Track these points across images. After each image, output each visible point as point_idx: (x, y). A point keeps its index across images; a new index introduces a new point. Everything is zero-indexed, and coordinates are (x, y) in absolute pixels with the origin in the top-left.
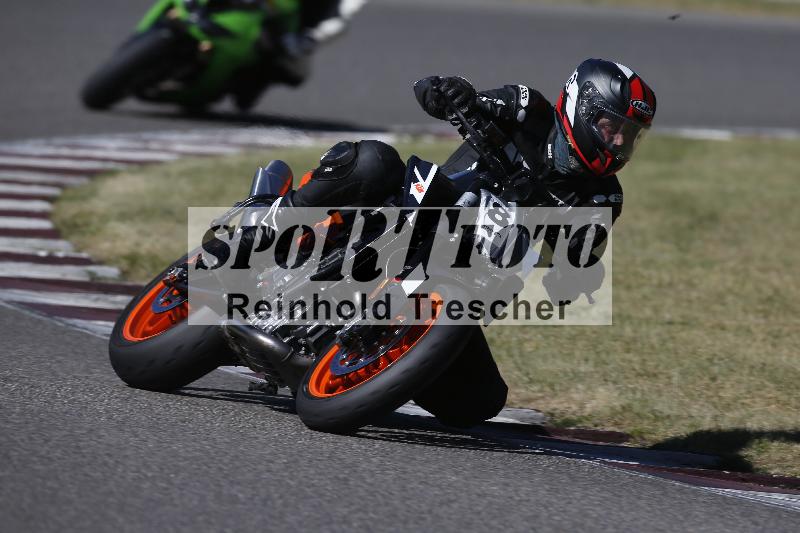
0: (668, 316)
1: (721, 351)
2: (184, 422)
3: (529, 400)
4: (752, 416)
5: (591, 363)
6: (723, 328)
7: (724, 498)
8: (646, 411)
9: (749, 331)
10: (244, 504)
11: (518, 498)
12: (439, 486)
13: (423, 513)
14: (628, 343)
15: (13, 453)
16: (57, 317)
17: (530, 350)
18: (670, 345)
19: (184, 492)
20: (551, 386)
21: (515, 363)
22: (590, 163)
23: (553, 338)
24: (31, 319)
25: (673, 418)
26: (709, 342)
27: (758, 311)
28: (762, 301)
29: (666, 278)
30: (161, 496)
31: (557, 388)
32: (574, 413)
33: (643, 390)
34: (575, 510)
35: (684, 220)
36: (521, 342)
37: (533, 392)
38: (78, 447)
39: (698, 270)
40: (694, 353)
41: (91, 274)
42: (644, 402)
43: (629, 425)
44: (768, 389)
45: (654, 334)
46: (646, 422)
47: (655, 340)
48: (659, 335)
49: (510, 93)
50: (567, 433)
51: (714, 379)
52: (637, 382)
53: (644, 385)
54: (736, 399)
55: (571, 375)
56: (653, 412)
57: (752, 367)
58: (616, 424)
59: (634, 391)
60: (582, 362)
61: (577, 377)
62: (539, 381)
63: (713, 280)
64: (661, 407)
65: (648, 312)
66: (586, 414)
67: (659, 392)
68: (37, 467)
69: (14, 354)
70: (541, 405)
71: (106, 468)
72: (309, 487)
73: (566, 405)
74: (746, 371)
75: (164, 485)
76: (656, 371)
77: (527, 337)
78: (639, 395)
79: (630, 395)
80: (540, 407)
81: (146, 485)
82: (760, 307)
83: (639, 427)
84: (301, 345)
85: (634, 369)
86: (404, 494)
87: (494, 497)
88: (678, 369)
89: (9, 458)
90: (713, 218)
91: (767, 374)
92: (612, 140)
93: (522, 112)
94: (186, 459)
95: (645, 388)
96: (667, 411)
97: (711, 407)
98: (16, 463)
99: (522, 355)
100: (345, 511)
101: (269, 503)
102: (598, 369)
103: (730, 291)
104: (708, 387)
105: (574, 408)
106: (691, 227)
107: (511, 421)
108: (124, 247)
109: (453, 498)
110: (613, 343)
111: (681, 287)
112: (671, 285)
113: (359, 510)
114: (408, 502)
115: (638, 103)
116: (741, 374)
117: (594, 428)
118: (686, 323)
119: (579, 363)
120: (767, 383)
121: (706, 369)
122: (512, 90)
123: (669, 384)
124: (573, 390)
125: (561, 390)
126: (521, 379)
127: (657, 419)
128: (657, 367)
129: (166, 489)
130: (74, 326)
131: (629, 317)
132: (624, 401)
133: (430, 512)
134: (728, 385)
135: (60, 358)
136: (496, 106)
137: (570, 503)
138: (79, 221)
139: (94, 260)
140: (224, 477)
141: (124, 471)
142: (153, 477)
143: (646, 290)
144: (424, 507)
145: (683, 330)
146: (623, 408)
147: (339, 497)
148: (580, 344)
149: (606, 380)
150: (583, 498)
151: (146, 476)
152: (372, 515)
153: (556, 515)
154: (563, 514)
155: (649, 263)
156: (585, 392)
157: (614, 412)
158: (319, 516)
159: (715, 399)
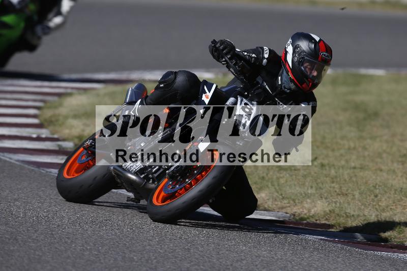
0: (353, 165)
1: (380, 182)
2: (107, 221)
3: (282, 208)
4: (395, 215)
5: (314, 189)
6: (381, 170)
7: (382, 257)
8: (342, 213)
9: (394, 171)
10: (137, 262)
11: (276, 258)
12: (236, 252)
13: (228, 266)
14: (332, 178)
15: (18, 237)
16: (41, 168)
17: (283, 182)
18: (354, 179)
19: (106, 256)
20: (294, 200)
21: (275, 189)
22: (301, 85)
23: (294, 176)
24: (29, 169)
25: (356, 216)
26: (374, 177)
27: (398, 162)
28: (401, 157)
29: (352, 145)
30: (94, 258)
31: (297, 201)
32: (306, 214)
33: (340, 202)
34: (305, 264)
35: (361, 115)
36: (278, 178)
37: (285, 203)
38: (52, 234)
39: (369, 141)
40: (366, 183)
41: (59, 146)
42: (341, 208)
43: (333, 220)
44: (403, 201)
45: (346, 174)
46: (342, 218)
47: (346, 177)
48: (348, 174)
49: (259, 51)
50: (302, 224)
51: (376, 196)
52: (338, 198)
53: (341, 199)
54: (387, 207)
55: (304, 195)
56: (346, 213)
57: (396, 190)
58: (327, 219)
59: (336, 203)
60: (309, 188)
61: (307, 196)
62: (287, 198)
63: (376, 146)
64: (350, 211)
65: (343, 163)
66: (311, 215)
67: (349, 203)
68: (31, 245)
69: (19, 187)
70: (289, 210)
71: (66, 245)
72: (170, 253)
73: (301, 210)
74: (393, 192)
75: (96, 253)
76: (347, 193)
77: (281, 175)
78: (338, 204)
79: (334, 205)
80: (288, 211)
81: (87, 253)
82: (400, 159)
83: (338, 221)
84: (150, 178)
85: (336, 192)
86: (218, 256)
87: (264, 257)
88: (358, 191)
89: (17, 240)
90: (376, 114)
91: (403, 193)
92: (311, 73)
93: (265, 61)
94: (107, 239)
95: (342, 201)
96: (352, 213)
97: (375, 210)
98: (20, 242)
99: (278, 185)
100: (188, 265)
101: (150, 261)
102: (318, 191)
103: (385, 151)
104: (373, 200)
105: (305, 211)
106: (365, 119)
107: (274, 218)
108: (76, 132)
109: (243, 258)
110: (325, 178)
111: (360, 149)
112: (354, 148)
113: (196, 265)
114: (221, 260)
115: (323, 54)
116: (390, 194)
117: (315, 222)
118: (362, 168)
119: (308, 189)
120: (403, 198)
121: (372, 191)
122: (260, 49)
123: (354, 199)
124: (305, 202)
125: (299, 203)
126: (278, 197)
127: (347, 217)
128: (347, 190)
129: (96, 255)
130: (50, 172)
131: (333, 165)
132: (330, 208)
133: (231, 265)
134: (383, 199)
135: (43, 189)
136: (252, 57)
137: (303, 260)
138: (53, 119)
139: (61, 139)
140: (126, 249)
141: (75, 246)
142: (90, 249)
143: (342, 151)
144: (229, 263)
145: (361, 171)
146: (330, 211)
147: (185, 258)
148: (308, 179)
149: (321, 197)
150: (309, 257)
151: (86, 248)
152: (202, 267)
153: (295, 266)
154: (299, 265)
155: (343, 138)
156: (311, 203)
157: (326, 214)
158: (175, 268)
159: (377, 206)
